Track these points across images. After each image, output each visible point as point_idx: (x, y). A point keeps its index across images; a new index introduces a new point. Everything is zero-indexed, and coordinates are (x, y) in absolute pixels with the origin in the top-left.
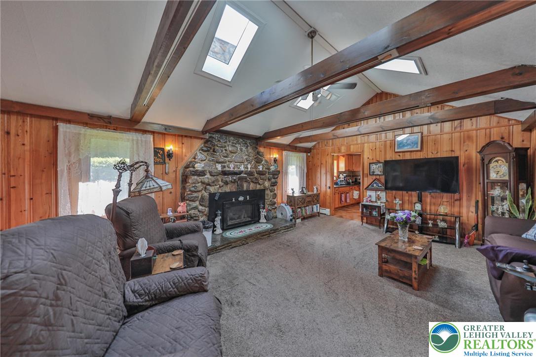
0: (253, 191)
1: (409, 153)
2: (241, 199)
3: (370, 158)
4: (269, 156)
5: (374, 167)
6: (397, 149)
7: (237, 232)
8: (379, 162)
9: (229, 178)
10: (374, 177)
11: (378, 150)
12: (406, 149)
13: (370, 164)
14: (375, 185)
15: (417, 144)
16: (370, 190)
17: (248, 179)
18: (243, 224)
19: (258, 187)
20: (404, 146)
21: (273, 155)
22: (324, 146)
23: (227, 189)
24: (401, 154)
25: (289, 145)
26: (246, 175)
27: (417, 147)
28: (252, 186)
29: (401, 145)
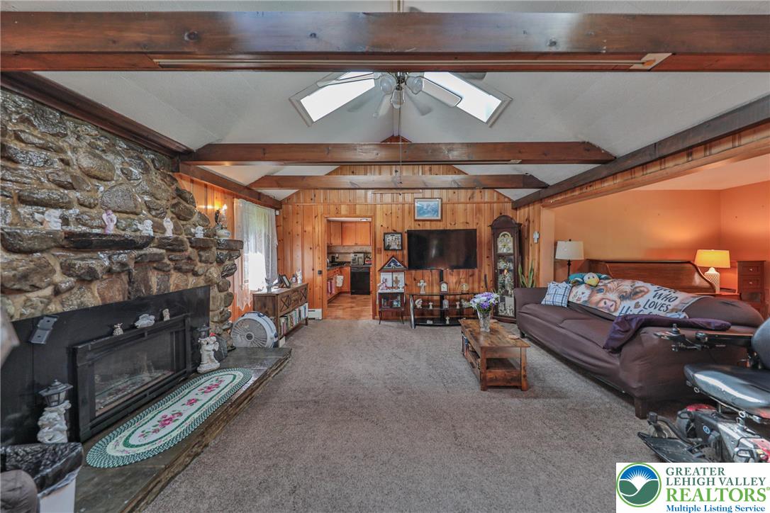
0: (180, 294)
1: (429, 222)
2: (145, 321)
3: (385, 226)
4: (204, 207)
5: (389, 238)
6: (418, 215)
7: (149, 427)
8: (395, 232)
9: (101, 260)
10: (390, 253)
11: (394, 215)
12: (426, 217)
13: (385, 234)
14: (392, 264)
15: (437, 212)
16: (384, 272)
17: (166, 261)
18: (154, 395)
19: (192, 282)
20: (424, 213)
21: (213, 205)
22: (308, 200)
23: (92, 297)
24: (420, 223)
25: (248, 188)
26: (163, 251)
27: (437, 216)
28: (176, 282)
29: (421, 212)
